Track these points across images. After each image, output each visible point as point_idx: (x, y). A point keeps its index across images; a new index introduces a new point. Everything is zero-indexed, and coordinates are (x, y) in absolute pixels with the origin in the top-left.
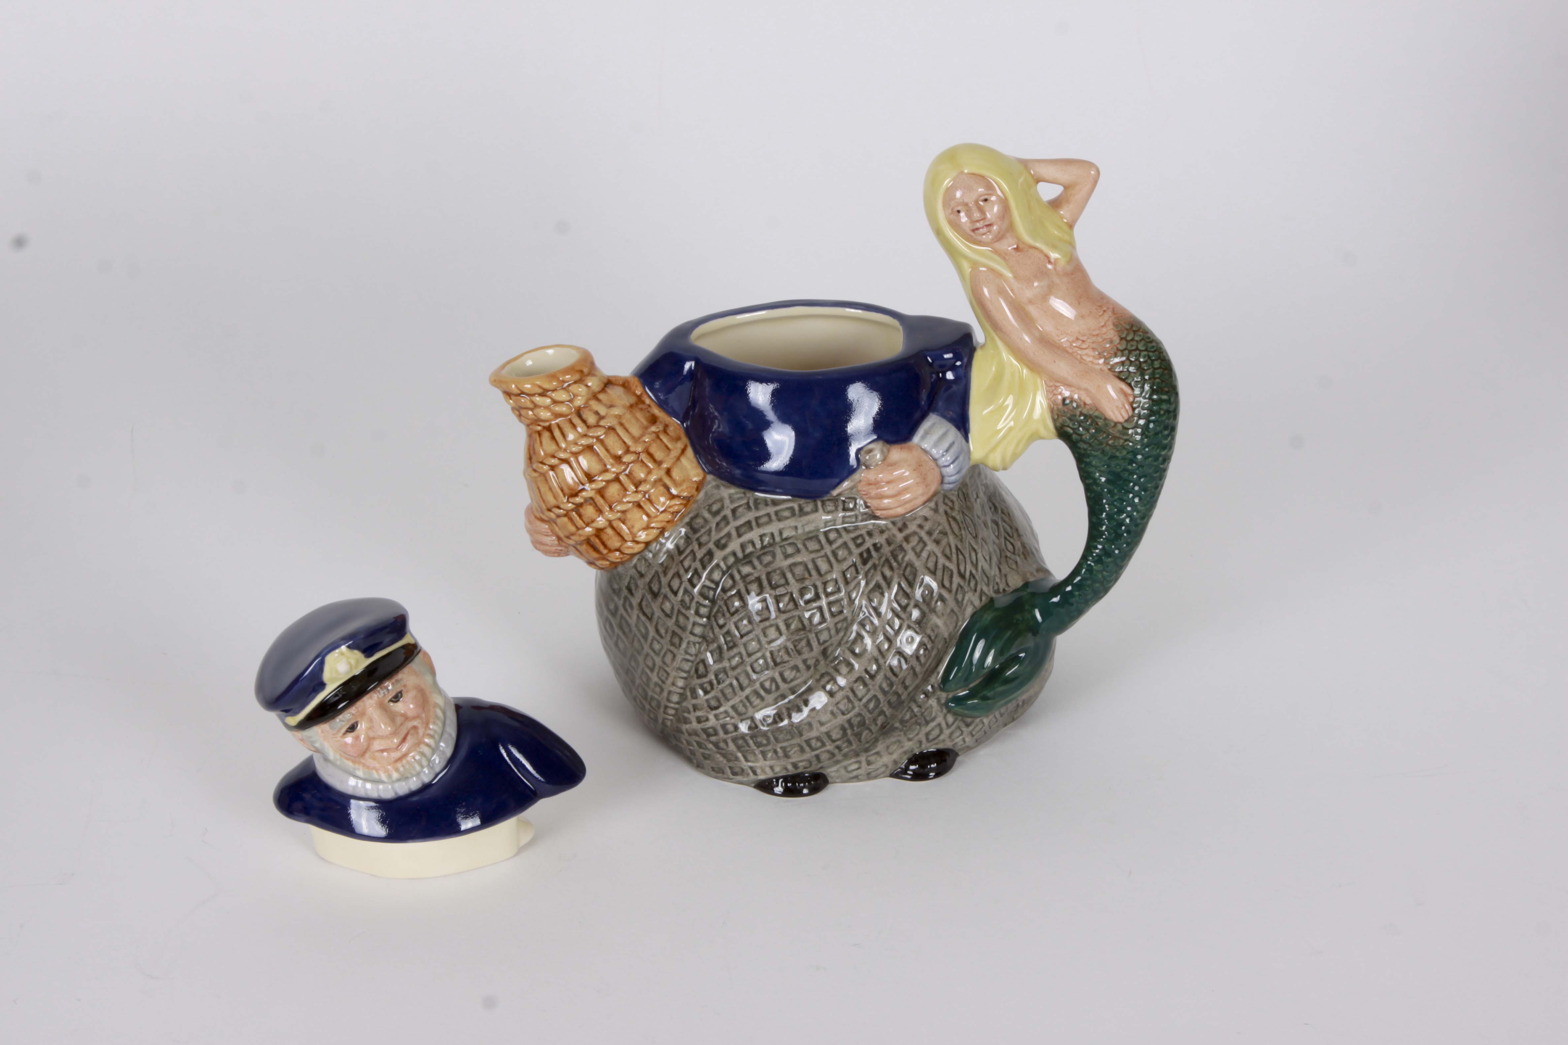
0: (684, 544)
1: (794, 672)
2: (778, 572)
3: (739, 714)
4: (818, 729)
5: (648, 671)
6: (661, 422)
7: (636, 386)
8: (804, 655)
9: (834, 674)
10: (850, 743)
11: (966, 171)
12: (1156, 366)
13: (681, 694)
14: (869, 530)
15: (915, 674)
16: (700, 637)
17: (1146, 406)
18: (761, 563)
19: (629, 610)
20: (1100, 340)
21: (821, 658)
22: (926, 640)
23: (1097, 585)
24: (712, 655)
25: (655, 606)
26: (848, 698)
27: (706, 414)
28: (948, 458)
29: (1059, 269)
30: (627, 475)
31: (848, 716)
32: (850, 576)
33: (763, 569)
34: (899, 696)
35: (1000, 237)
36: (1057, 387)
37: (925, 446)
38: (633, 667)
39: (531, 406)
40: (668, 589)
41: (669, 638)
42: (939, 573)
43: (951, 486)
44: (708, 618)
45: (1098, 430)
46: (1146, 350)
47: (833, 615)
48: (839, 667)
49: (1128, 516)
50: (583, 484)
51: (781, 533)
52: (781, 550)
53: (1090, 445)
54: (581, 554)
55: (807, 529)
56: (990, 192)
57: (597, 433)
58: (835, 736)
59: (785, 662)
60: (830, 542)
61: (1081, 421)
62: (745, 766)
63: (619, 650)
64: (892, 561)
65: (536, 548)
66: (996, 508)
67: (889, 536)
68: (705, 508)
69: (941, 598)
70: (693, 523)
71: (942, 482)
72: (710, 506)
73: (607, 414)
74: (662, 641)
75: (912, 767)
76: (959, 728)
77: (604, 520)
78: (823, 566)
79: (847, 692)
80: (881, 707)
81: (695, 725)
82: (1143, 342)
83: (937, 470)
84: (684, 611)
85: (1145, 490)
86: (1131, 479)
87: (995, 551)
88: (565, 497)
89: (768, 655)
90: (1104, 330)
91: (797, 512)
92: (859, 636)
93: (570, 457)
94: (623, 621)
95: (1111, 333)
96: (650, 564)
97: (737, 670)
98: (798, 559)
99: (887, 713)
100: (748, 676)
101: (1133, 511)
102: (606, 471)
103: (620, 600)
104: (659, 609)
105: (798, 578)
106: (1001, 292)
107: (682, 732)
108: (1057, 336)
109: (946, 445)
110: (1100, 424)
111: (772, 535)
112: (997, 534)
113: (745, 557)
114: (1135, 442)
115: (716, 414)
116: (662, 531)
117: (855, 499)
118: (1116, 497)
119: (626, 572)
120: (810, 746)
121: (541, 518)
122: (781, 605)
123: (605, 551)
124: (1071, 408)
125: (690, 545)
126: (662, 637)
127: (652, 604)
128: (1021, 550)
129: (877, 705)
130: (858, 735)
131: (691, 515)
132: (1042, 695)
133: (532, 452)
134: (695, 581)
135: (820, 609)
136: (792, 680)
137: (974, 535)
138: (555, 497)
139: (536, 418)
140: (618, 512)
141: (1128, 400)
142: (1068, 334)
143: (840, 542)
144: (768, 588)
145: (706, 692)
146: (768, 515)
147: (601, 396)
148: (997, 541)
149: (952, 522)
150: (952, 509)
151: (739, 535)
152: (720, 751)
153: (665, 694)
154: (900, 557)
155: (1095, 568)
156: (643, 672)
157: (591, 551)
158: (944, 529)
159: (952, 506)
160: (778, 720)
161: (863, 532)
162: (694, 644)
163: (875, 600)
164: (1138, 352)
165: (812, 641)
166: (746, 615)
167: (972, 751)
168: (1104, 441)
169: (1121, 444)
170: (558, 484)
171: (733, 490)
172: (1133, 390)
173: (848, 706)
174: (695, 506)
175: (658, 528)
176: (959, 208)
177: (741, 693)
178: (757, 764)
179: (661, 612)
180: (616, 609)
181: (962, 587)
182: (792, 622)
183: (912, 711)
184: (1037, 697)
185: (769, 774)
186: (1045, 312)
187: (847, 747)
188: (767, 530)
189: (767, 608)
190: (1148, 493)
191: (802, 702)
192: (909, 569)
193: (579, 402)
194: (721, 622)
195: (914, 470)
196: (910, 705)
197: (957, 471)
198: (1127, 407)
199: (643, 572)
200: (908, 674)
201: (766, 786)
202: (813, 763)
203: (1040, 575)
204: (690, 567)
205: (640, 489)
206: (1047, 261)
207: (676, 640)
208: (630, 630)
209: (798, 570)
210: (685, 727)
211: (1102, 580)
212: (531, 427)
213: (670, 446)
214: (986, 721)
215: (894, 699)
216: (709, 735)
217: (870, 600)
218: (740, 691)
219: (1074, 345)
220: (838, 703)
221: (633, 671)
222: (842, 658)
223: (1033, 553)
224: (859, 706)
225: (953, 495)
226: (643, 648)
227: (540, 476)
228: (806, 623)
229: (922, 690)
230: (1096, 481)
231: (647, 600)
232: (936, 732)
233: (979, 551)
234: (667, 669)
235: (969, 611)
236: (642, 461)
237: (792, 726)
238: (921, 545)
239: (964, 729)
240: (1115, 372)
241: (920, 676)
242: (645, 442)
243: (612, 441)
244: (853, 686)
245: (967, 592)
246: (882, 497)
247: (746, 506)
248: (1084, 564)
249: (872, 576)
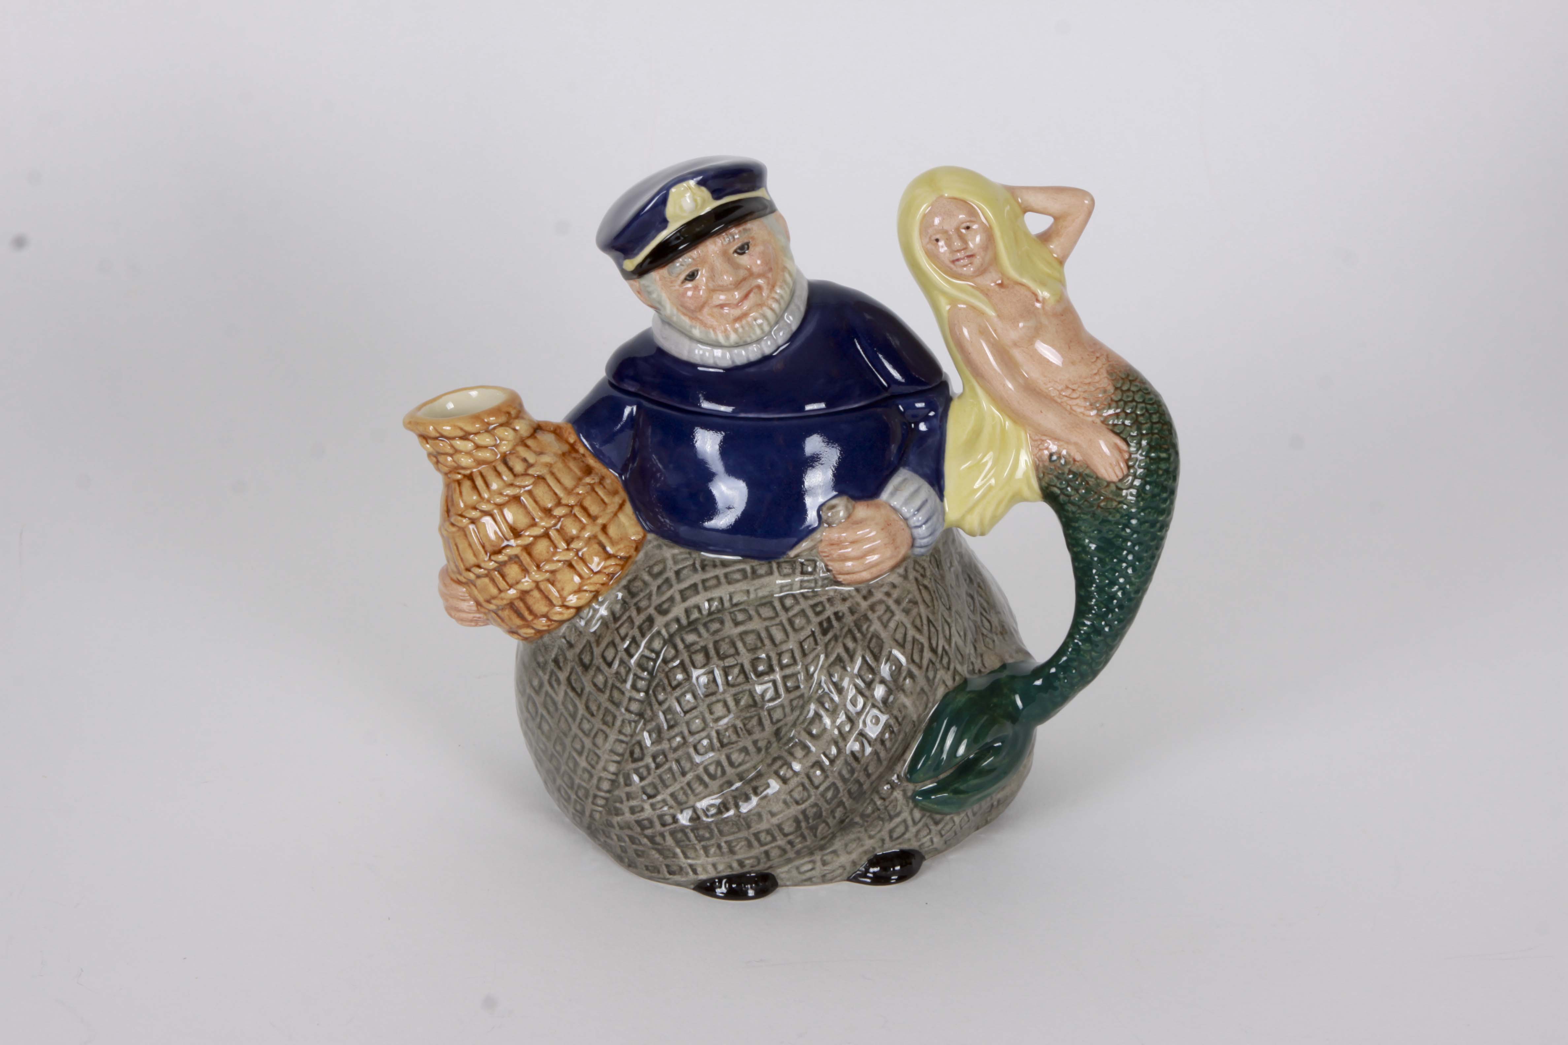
0: (620, 610)
1: (743, 754)
2: (727, 640)
3: (679, 803)
4: (768, 820)
5: (575, 755)
6: (597, 474)
7: (570, 433)
8: (754, 735)
9: (789, 758)
10: (804, 838)
11: (946, 195)
12: (1154, 420)
13: (613, 782)
14: (830, 597)
15: (879, 760)
16: (636, 714)
17: (1142, 465)
18: (708, 631)
19: (555, 686)
20: (1093, 389)
21: (773, 740)
22: (892, 722)
23: (1085, 667)
24: (650, 736)
25: (586, 681)
26: (803, 785)
27: (648, 466)
28: (920, 518)
29: (1047, 308)
30: (557, 530)
31: (803, 806)
32: (808, 647)
33: (710, 637)
34: (861, 785)
35: (982, 271)
36: (1043, 441)
37: (895, 503)
38: (557, 752)
39: (451, 451)
40: (601, 660)
41: (601, 716)
42: (908, 646)
43: (923, 550)
44: (647, 692)
45: (1088, 490)
46: (1144, 402)
47: (788, 690)
48: (793, 750)
49: (1120, 589)
50: (508, 540)
51: (731, 599)
52: (731, 617)
53: (1079, 507)
54: (502, 620)
55: (761, 594)
56: (973, 219)
57: (525, 482)
58: (787, 829)
59: (733, 743)
60: (786, 609)
61: (1070, 480)
62: (684, 863)
63: (543, 733)
64: (856, 632)
65: (451, 615)
66: (971, 580)
67: (853, 605)
68: (645, 569)
69: (911, 675)
70: (631, 586)
71: (913, 546)
72: (651, 567)
73: (536, 462)
74: (592, 719)
75: (872, 870)
76: (926, 825)
77: (530, 581)
78: (779, 636)
79: (803, 778)
80: (841, 797)
81: (628, 816)
82: (1140, 393)
83: (907, 530)
84: (618, 685)
85: (1140, 560)
86: (1125, 547)
87: (970, 627)
88: (486, 554)
89: (714, 734)
90: (1097, 378)
91: (749, 574)
92: (817, 715)
93: (493, 510)
94: (548, 699)
95: (1105, 382)
96: (581, 632)
97: (678, 752)
98: (750, 626)
99: (847, 804)
100: (690, 759)
101: (1126, 583)
102: (534, 524)
103: (545, 674)
104: (591, 683)
105: (749, 648)
106: (983, 332)
107: (612, 826)
108: (1044, 383)
109: (918, 503)
110: (1091, 483)
111: (721, 600)
112: (972, 608)
113: (690, 623)
114: (1130, 505)
115: (660, 466)
116: (596, 594)
117: (815, 562)
118: (1108, 567)
119: (553, 642)
120: (759, 840)
121: (458, 579)
122: (730, 678)
123: (530, 618)
124: (1059, 465)
125: (627, 610)
126: (593, 715)
127: (584, 679)
128: (999, 629)
129: (835, 796)
130: (813, 829)
131: (628, 578)
132: (1021, 796)
133: (450, 504)
134: (632, 650)
135: (774, 682)
136: (740, 765)
137: (948, 607)
138: (475, 555)
139: (455, 465)
140: (547, 571)
141: (1122, 457)
142: (1056, 382)
143: (797, 609)
144: (715, 659)
145: (642, 779)
146: (717, 577)
147: (530, 442)
148: (972, 616)
149: (923, 591)
150: (923, 576)
151: (684, 599)
152: (656, 846)
153: (595, 781)
154: (865, 627)
155: (1082, 647)
156: (570, 756)
157: (514, 617)
158: (914, 597)
159: (923, 573)
160: (723, 809)
161: (823, 599)
162: (630, 722)
163: (836, 675)
164: (1134, 404)
165: (764, 720)
166: (690, 688)
167: (941, 855)
168: (1095, 502)
169: (1114, 506)
170: (479, 539)
171: (676, 550)
172: (1128, 445)
173: (803, 795)
174: (633, 567)
175: (591, 592)
176: (938, 236)
177: (682, 779)
178: (698, 862)
179: (592, 686)
180: (541, 685)
181: (933, 664)
182: (742, 697)
183: (875, 804)
184: (1014, 798)
185: (712, 873)
186: (1031, 356)
187: (801, 842)
188: (716, 593)
189: (715, 680)
190: (1144, 563)
191: (750, 789)
192: (874, 640)
193: (505, 448)
194: (661, 697)
195: (882, 529)
196: (872, 797)
197: (929, 534)
198: (1122, 465)
199: (573, 642)
200: (872, 760)
201: (707, 888)
202: (762, 861)
203: (1020, 657)
204: (626, 635)
205: (572, 546)
206: (1034, 300)
207: (609, 719)
208: (557, 709)
209: (750, 638)
210: (616, 820)
211: (1090, 661)
212: (449, 476)
213: (606, 500)
214: (957, 819)
215: (855, 788)
216: (643, 828)
217: (831, 676)
218: (681, 776)
219: (1064, 394)
220: (792, 791)
221: (558, 757)
222: (797, 740)
223: (1012, 633)
224: (816, 795)
225: (925, 560)
226: (570, 729)
227: (458, 531)
228: (758, 698)
229: (887, 780)
230: (1085, 548)
231: (577, 674)
232: (901, 829)
233: (953, 625)
234: (598, 752)
235: (941, 692)
236: (575, 515)
237: (739, 816)
238: (888, 615)
239: (933, 827)
240: (1108, 425)
241: (885, 763)
242: (578, 494)
243: (541, 492)
244: (809, 772)
245: (939, 670)
246: (845, 559)
247: (692, 568)
248: (1070, 643)
249: (832, 648)
